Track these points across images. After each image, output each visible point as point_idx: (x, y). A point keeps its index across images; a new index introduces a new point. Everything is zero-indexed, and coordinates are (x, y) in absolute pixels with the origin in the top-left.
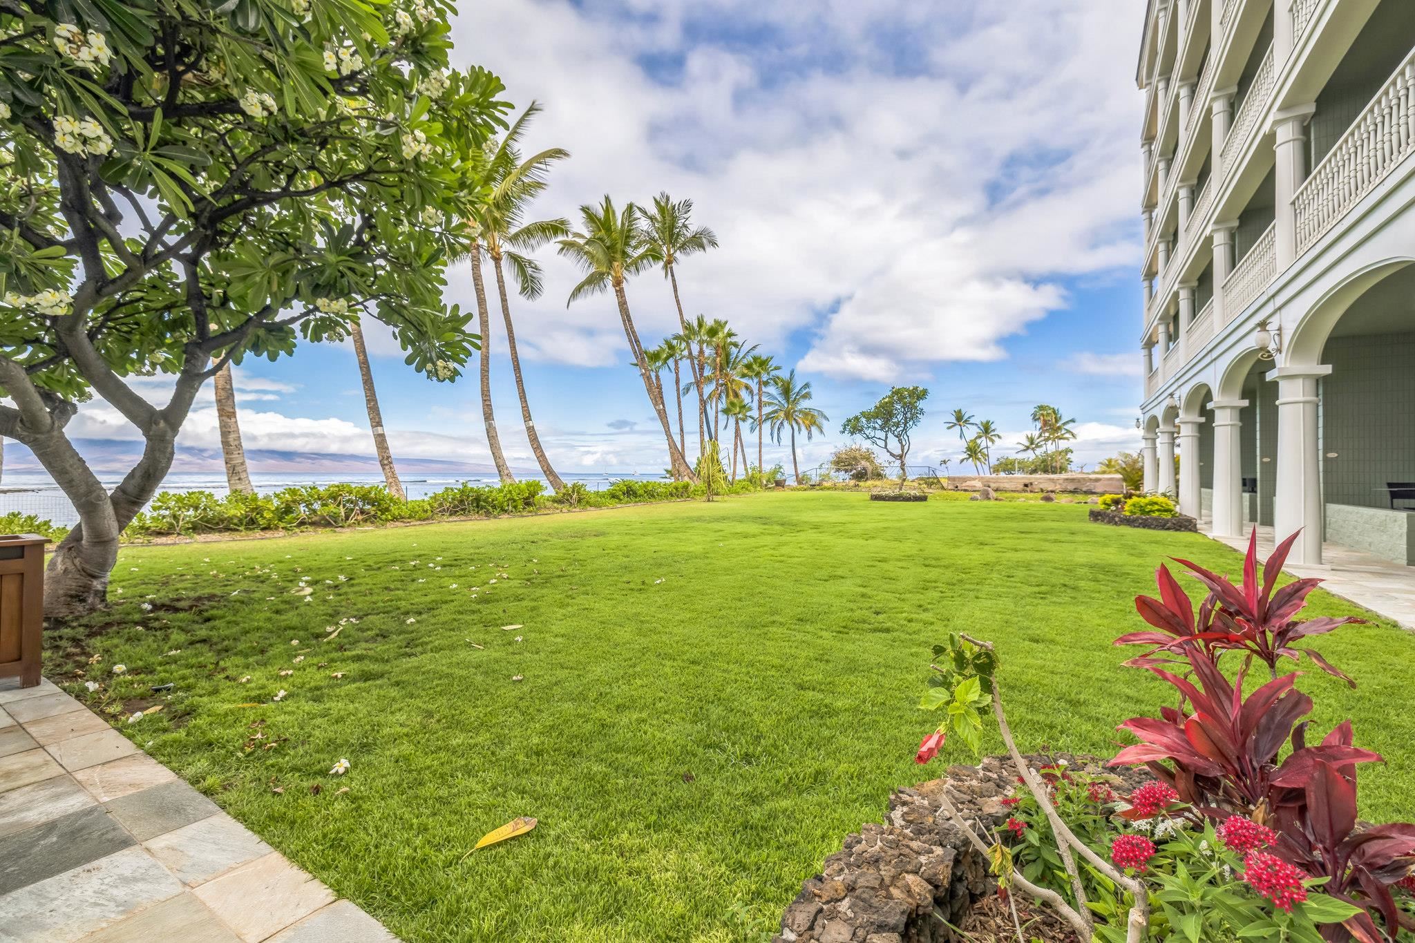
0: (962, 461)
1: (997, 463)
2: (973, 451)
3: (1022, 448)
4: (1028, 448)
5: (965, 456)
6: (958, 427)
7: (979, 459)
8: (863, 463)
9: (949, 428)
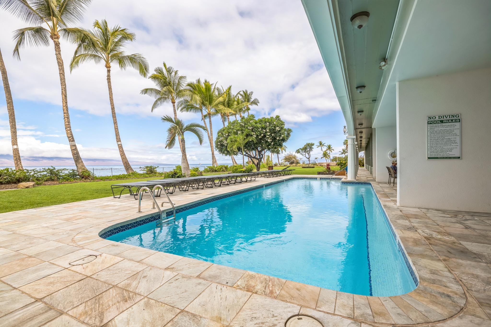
0: (322, 158)
1: (333, 158)
2: (325, 155)
3: (341, 153)
4: (343, 153)
5: (323, 156)
6: (320, 147)
7: (327, 157)
8: (293, 159)
9: (317, 147)
